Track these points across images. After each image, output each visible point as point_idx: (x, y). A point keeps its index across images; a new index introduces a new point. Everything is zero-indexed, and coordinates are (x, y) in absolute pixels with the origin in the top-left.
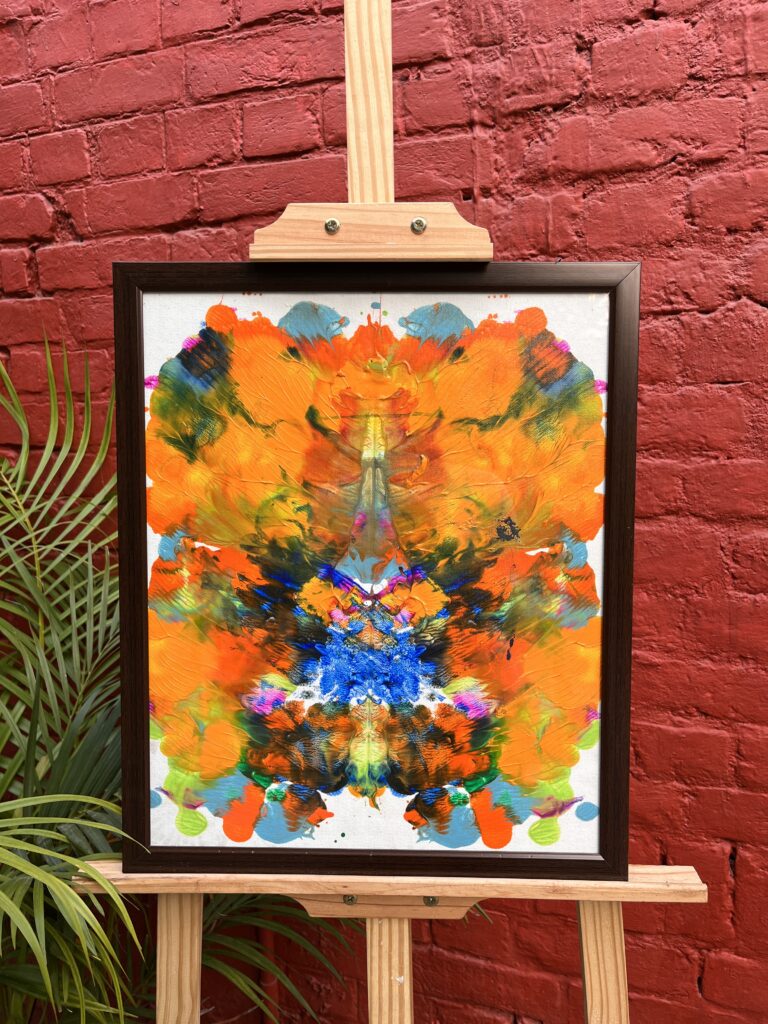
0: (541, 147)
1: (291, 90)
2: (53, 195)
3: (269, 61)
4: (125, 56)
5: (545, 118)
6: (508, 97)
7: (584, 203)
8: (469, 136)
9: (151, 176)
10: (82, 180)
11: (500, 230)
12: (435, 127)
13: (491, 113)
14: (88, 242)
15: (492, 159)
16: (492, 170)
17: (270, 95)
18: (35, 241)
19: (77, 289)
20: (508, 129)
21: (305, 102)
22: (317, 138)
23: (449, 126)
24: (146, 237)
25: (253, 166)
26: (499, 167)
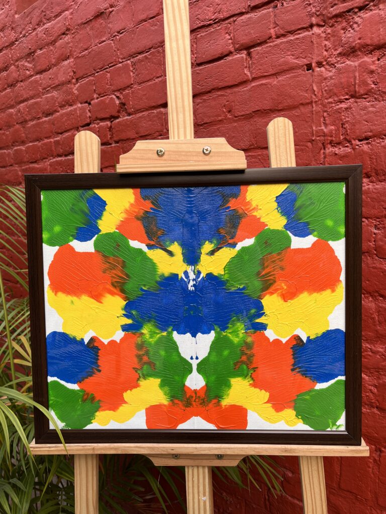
0: (351, 33)
1: (219, 24)
2: (118, 95)
3: (209, 11)
4: (146, 21)
5: (354, 16)
6: (332, 7)
7: (378, 64)
8: (310, 33)
9: (157, 80)
10: (129, 86)
11: (327, 86)
12: (292, 31)
13: (322, 18)
14: (131, 116)
15: (323, 45)
16: (323, 51)
17: (209, 29)
18: (112, 118)
19: (127, 139)
20: (332, 26)
21: (226, 29)
22: (231, 48)
23: (299, 29)
24: (155, 111)
25: (201, 68)
26: (327, 48)
